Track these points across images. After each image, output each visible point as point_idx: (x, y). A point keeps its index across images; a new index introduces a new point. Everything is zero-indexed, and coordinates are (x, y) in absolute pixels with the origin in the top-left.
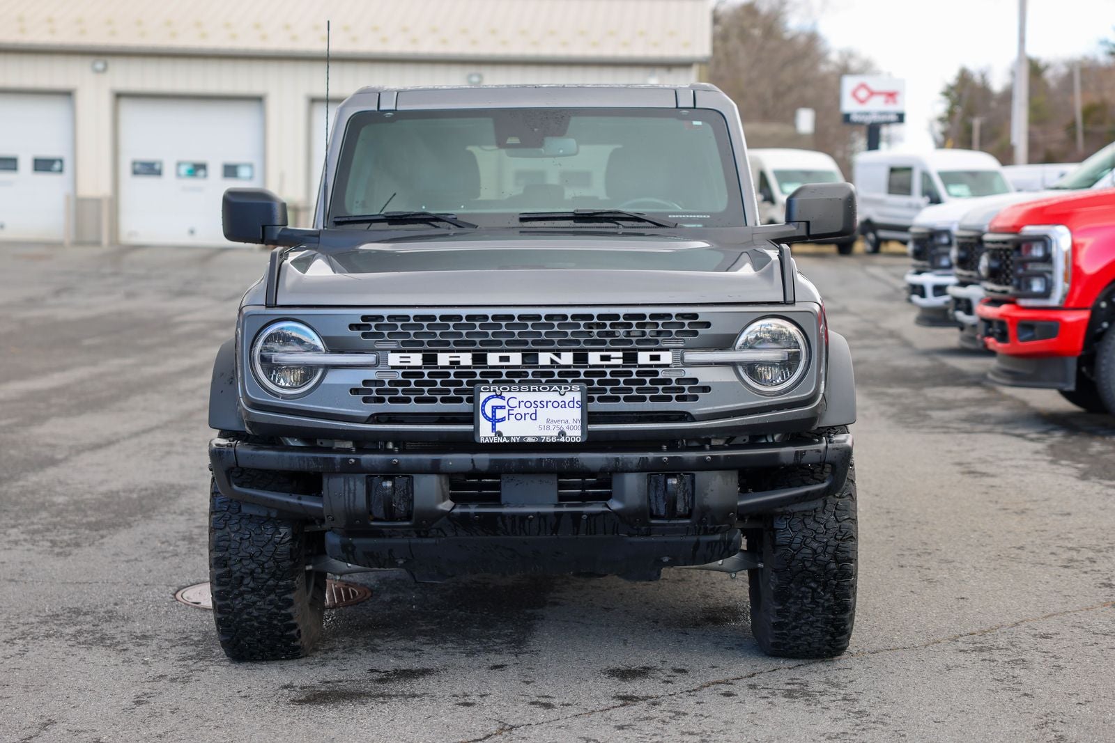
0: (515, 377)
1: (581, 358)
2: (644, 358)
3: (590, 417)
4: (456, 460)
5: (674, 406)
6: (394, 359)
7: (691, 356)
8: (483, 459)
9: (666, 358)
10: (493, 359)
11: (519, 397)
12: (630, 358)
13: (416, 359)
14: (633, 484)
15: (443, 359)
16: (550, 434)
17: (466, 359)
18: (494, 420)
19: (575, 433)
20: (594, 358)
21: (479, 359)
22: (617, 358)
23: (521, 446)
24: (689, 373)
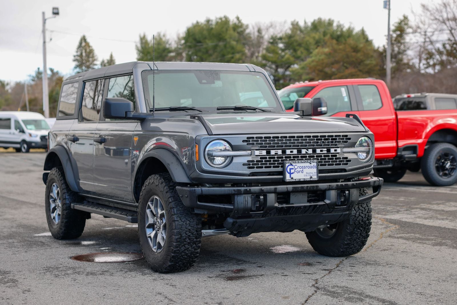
0: (295, 158)
1: (314, 151)
2: (332, 150)
3: (320, 171)
4: (281, 188)
5: (342, 167)
6: (257, 153)
7: (345, 150)
8: (290, 187)
9: (339, 150)
10: (288, 152)
11: (298, 165)
12: (329, 151)
13: (264, 153)
14: (333, 195)
15: (273, 152)
16: (308, 178)
17: (280, 152)
18: (290, 173)
19: (315, 178)
20: (318, 151)
21: (284, 152)
22: (325, 151)
23: (299, 182)
24: (346, 155)
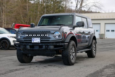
0: (35, 37)
1: (40, 35)
2: (46, 35)
5: (48, 40)
6: (26, 35)
7: (50, 35)
8: (32, 44)
9: (48, 35)
10: (33, 35)
11: (35, 39)
12: (45, 35)
13: (28, 35)
14: (44, 47)
15: (30, 35)
16: (37, 42)
17: (31, 35)
18: (33, 41)
19: (39, 42)
21: (32, 35)
22: (43, 35)
23: (35, 43)
24: (49, 37)
